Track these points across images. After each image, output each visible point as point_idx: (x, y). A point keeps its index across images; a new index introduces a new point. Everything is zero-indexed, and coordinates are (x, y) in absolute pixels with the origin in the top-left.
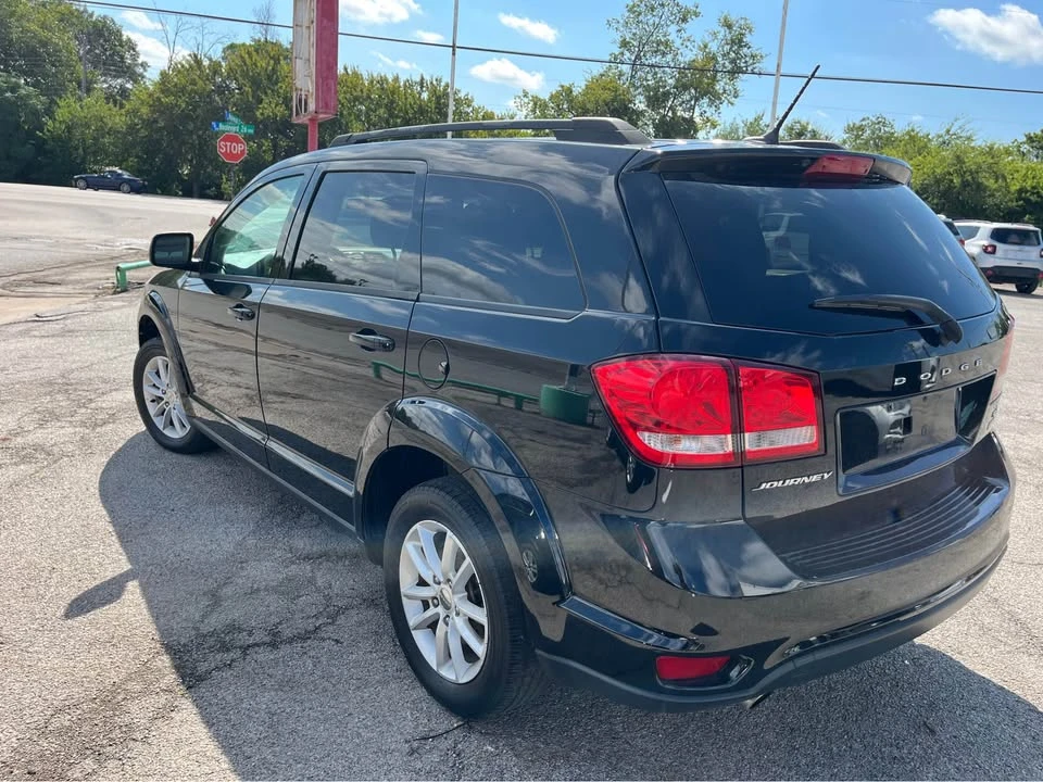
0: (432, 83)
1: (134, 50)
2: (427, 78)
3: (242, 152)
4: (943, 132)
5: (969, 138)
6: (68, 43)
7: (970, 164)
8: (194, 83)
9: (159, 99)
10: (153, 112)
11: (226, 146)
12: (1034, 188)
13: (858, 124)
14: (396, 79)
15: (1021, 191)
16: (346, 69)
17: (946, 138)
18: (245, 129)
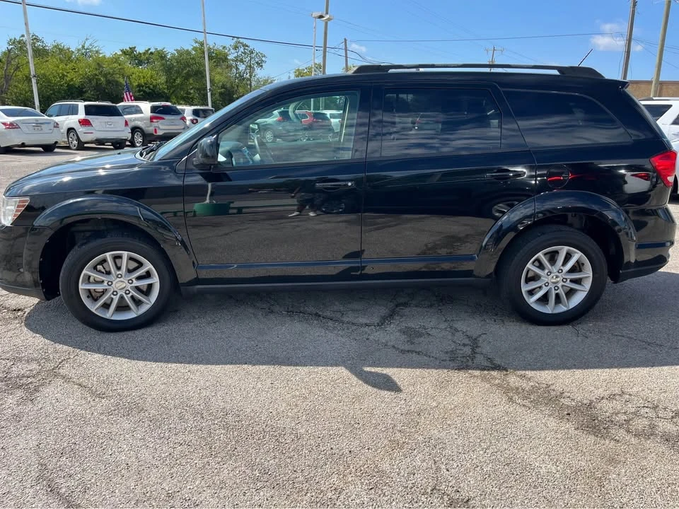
4: (80, 47)
5: (97, 52)
7: (106, 68)
12: (146, 84)
13: (18, 39)
15: (139, 86)
17: (83, 51)
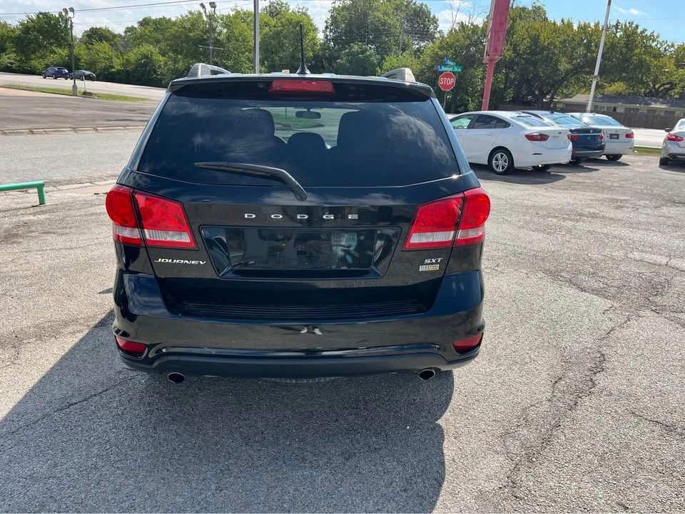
0: (625, 25)
1: (436, 23)
2: (622, 22)
3: (453, 83)
6: (397, 22)
8: (458, 41)
9: (437, 53)
10: (432, 61)
11: (443, 80)
14: (597, 25)
16: (563, 21)
18: (456, 69)
